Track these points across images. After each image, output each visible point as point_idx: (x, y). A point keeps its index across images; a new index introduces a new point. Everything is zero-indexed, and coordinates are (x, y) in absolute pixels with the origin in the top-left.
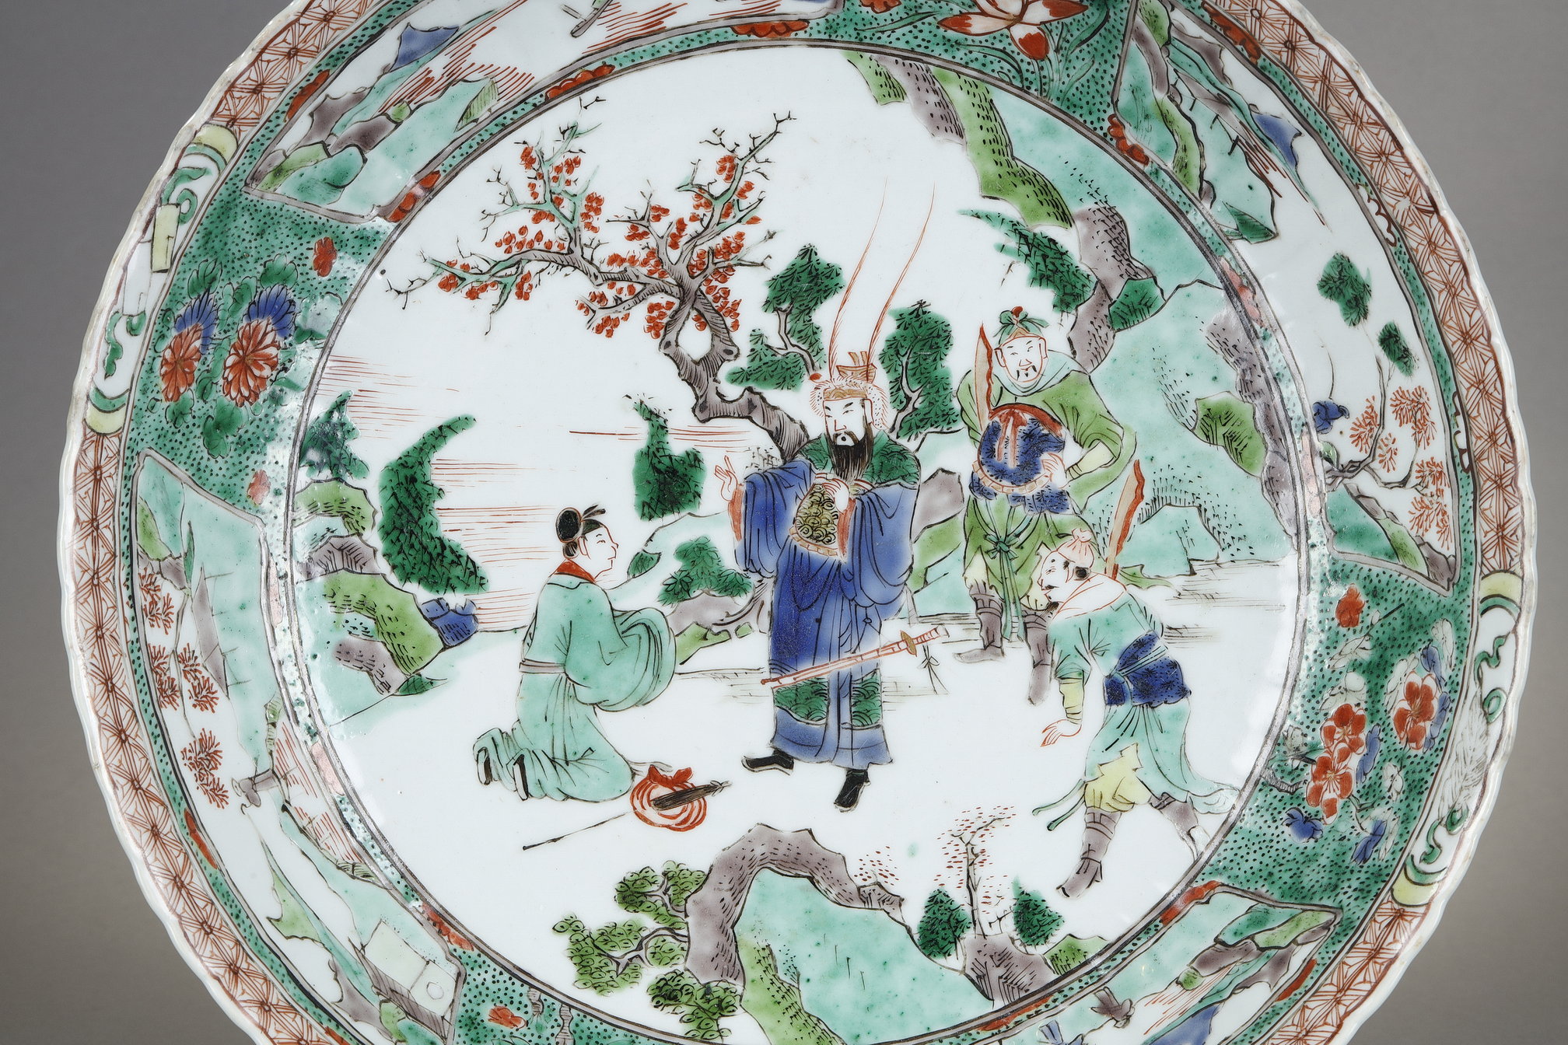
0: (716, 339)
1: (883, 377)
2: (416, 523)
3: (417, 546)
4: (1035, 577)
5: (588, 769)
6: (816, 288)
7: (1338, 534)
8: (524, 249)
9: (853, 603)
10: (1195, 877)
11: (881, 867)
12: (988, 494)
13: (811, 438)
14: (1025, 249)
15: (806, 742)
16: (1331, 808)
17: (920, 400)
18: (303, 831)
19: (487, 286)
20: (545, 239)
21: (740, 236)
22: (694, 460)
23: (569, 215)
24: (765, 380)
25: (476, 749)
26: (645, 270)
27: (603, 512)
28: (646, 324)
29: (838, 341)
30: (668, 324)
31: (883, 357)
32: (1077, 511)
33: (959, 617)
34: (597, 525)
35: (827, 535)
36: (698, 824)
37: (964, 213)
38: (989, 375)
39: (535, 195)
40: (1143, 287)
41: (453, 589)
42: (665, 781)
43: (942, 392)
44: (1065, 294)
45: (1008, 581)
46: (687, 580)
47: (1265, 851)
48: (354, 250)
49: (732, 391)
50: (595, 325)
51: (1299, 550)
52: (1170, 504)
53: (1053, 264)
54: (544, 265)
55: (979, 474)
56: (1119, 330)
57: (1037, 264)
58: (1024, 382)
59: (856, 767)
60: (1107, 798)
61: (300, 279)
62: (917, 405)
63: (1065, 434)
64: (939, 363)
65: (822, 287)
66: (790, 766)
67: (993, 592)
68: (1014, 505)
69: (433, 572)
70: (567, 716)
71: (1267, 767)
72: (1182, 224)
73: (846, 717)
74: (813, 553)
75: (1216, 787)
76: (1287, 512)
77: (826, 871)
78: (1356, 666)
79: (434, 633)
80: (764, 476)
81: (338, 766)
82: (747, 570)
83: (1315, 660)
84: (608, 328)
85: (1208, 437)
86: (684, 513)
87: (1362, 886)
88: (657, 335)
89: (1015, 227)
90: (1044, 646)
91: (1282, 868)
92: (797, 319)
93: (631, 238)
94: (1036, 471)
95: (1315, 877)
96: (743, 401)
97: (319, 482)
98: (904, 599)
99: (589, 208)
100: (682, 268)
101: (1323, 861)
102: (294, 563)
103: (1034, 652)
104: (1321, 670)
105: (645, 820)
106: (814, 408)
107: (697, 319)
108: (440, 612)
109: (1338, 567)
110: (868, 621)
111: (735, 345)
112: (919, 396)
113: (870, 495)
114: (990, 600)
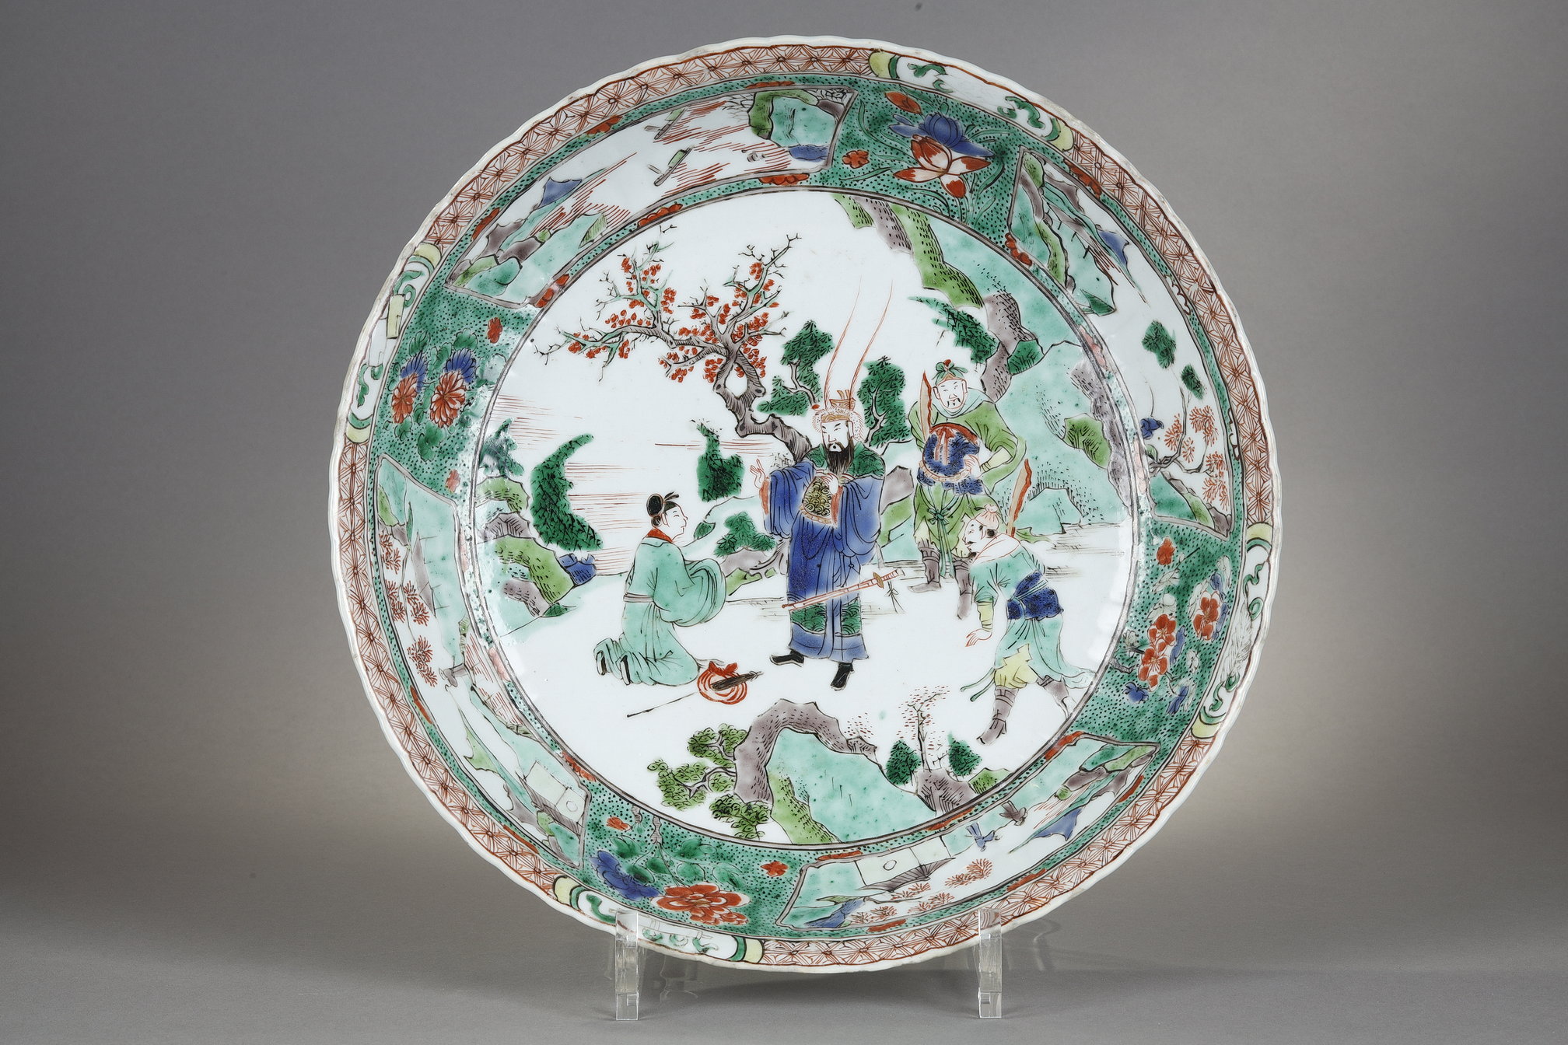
0: (751, 383)
1: (859, 407)
2: (555, 504)
3: (556, 520)
4: (961, 536)
5: (669, 665)
6: (816, 349)
7: (1158, 504)
8: (624, 325)
9: (842, 555)
10: (1067, 729)
11: (861, 726)
12: (929, 482)
13: (813, 447)
14: (952, 322)
15: (812, 645)
16: (1154, 681)
17: (885, 421)
18: (484, 703)
19: (600, 349)
20: (638, 319)
21: (766, 315)
22: (736, 462)
23: (653, 303)
24: (782, 409)
25: (596, 652)
26: (703, 338)
27: (677, 496)
28: (704, 374)
29: (830, 383)
30: (719, 373)
31: (860, 393)
32: (988, 493)
33: (912, 563)
34: (674, 505)
35: (824, 510)
36: (741, 699)
37: (912, 299)
38: (929, 405)
39: (631, 290)
40: (1029, 346)
41: (580, 547)
42: (719, 672)
43: (898, 416)
44: (978, 351)
45: (943, 539)
46: (733, 540)
47: (1112, 710)
48: (513, 326)
49: (762, 417)
50: (671, 374)
51: (1133, 516)
52: (1049, 488)
53: (971, 331)
54: (638, 335)
55: (924, 469)
56: (1014, 374)
57: (960, 332)
58: (952, 409)
59: (845, 661)
60: (1009, 680)
61: (479, 345)
62: (882, 425)
63: (980, 442)
64: (897, 397)
65: (820, 348)
66: (802, 661)
67: (933, 546)
68: (946, 489)
69: (567, 536)
70: (655, 630)
71: (1113, 657)
72: (1054, 304)
73: (838, 629)
74: (815, 522)
75: (1080, 671)
76: (1124, 493)
77: (826, 729)
78: (1170, 590)
79: (567, 576)
80: (782, 472)
81: (506, 663)
82: (772, 534)
83: (1144, 587)
84: (680, 376)
85: (1073, 443)
86: (730, 497)
87: (1173, 728)
88: (712, 381)
89: (946, 309)
90: (967, 581)
91: (1123, 721)
92: (803, 369)
93: (694, 317)
94: (961, 467)
95: (1143, 725)
96: (768, 423)
97: (491, 477)
98: (875, 552)
99: (667, 298)
100: (728, 337)
101: (1148, 714)
102: (476, 531)
103: (961, 585)
104: (1148, 593)
105: (707, 697)
106: (815, 427)
107: (737, 370)
108: (571, 563)
109: (1158, 526)
110: (851, 566)
111: (763, 387)
112: (884, 419)
113: (852, 483)
114: (932, 552)
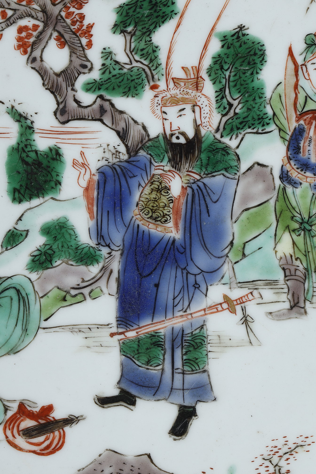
0: (74, 56)
6: (156, 14)
9: (185, 272)
12: (294, 184)
13: (151, 137)
15: (147, 384)
17: (240, 106)
22: (55, 155)
24: (113, 89)
28: (16, 43)
29: (173, 57)
30: (34, 43)
31: (210, 71)
33: (271, 283)
35: (164, 216)
36: (58, 449)
38: (296, 87)
42: (31, 416)
43: (258, 100)
45: (310, 254)
46: (50, 252)
55: (288, 167)
59: (187, 403)
62: (237, 111)
64: (256, 76)
65: (161, 13)
66: (133, 403)
67: (298, 263)
68: (315, 192)
73: (178, 364)
74: (153, 231)
80: (112, 167)
82: (99, 244)
86: (47, 197)
88: (25, 52)
92: (140, 39)
96: (96, 106)
98: (226, 269)
105: (15, 446)
106: (154, 112)
107: (57, 39)
110: (196, 286)
111: (88, 61)
112: (239, 103)
113: (200, 184)
114: (296, 270)
